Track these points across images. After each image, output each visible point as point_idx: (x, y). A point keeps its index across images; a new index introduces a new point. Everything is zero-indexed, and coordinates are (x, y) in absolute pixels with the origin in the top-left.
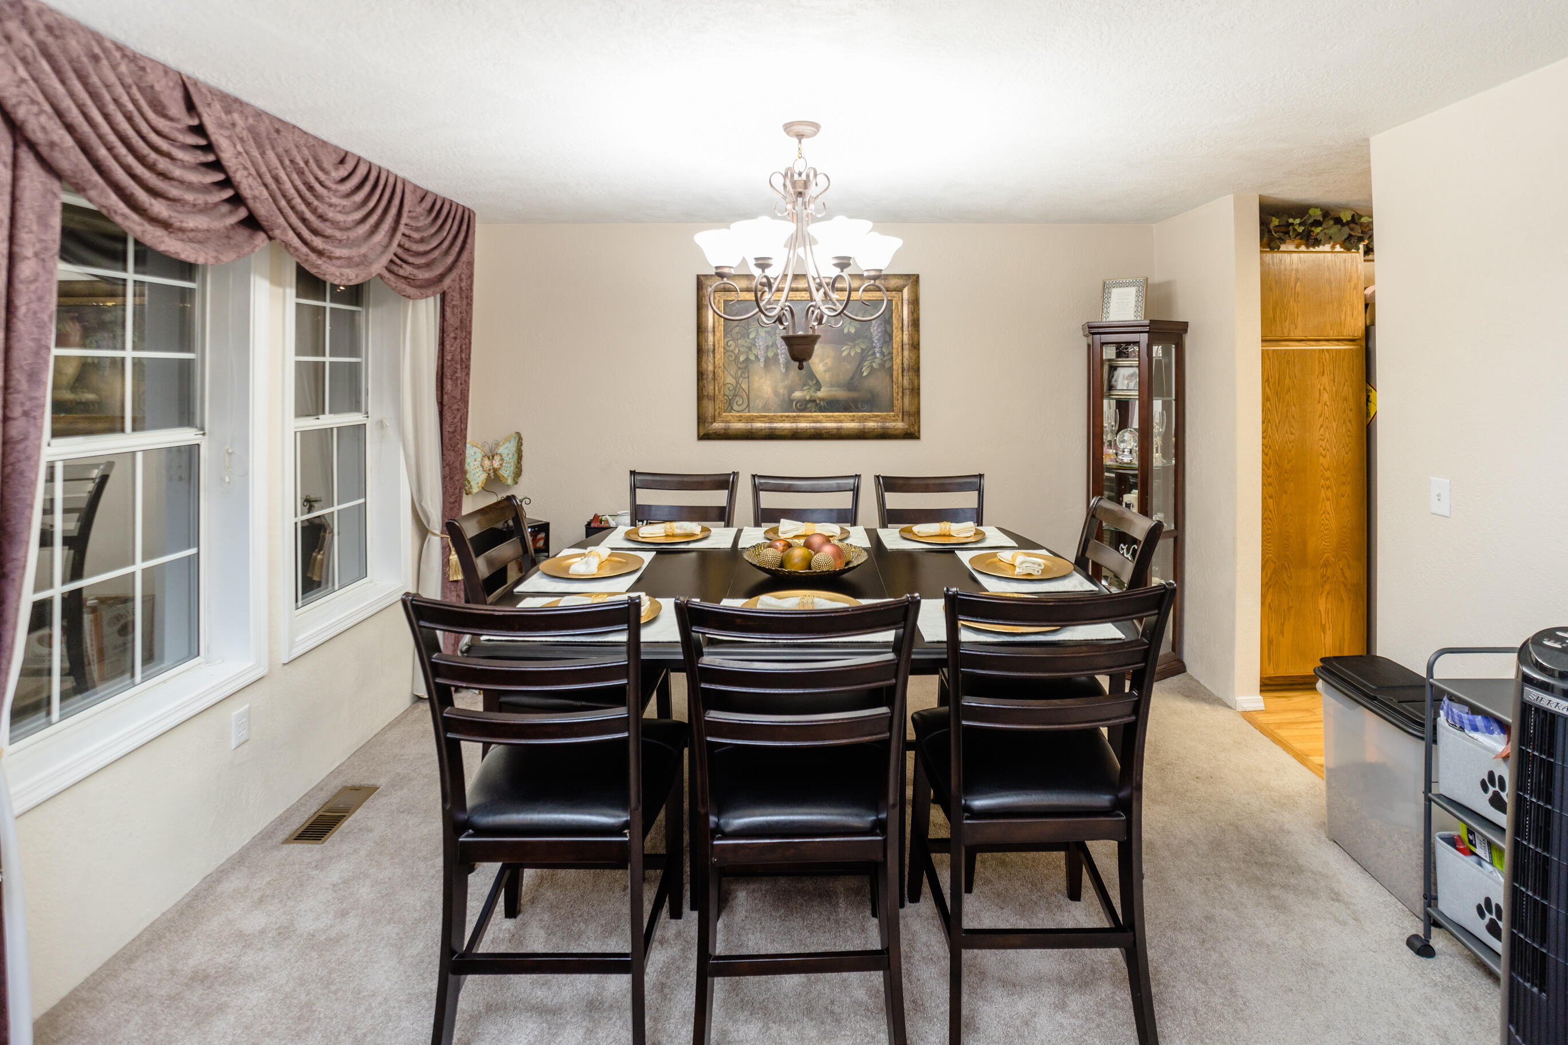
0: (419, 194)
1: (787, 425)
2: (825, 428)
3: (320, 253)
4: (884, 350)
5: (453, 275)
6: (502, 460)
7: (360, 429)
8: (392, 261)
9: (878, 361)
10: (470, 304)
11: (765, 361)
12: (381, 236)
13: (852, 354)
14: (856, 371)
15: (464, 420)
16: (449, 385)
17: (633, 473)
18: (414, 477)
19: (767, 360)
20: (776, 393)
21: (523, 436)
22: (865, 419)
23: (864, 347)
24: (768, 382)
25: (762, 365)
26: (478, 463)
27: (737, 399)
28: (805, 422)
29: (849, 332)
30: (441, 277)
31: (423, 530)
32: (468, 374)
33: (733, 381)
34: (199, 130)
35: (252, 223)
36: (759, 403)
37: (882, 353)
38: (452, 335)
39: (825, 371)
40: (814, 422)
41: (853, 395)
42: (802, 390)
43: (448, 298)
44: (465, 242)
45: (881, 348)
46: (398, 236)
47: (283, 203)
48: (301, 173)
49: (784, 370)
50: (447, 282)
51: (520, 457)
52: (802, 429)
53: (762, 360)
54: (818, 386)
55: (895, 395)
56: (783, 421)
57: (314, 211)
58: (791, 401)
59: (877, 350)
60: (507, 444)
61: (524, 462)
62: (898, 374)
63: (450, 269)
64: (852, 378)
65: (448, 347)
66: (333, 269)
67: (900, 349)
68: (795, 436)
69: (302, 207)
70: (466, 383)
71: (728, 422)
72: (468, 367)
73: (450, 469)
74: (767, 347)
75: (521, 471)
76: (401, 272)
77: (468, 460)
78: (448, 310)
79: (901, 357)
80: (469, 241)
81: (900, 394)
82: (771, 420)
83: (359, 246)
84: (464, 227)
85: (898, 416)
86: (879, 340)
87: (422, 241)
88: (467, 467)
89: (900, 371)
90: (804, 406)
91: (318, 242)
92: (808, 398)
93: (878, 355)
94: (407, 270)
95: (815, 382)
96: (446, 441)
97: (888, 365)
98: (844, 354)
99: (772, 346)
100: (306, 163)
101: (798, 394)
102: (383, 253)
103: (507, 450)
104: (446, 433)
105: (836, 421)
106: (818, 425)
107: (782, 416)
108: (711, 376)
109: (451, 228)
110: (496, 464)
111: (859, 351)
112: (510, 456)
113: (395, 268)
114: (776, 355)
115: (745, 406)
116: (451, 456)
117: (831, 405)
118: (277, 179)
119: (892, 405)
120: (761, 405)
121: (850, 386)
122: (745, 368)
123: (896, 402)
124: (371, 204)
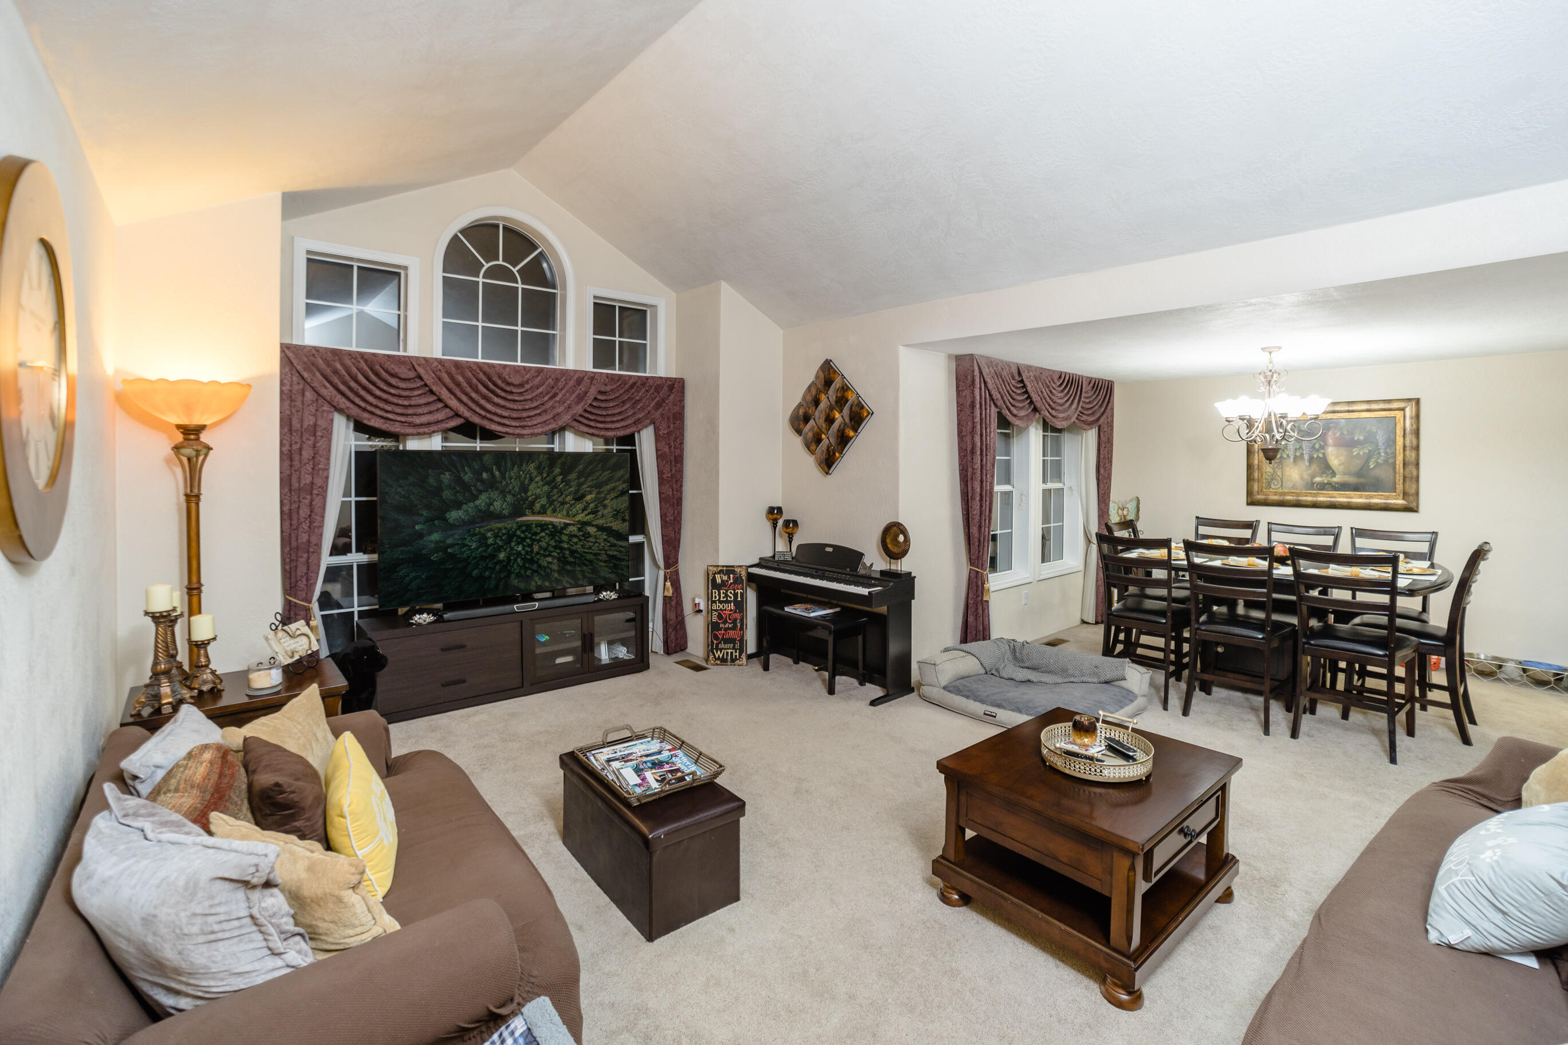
0: (1089, 380)
1: (1310, 499)
2: (1337, 502)
3: (1054, 417)
4: (1388, 451)
5: (1105, 416)
6: (1128, 511)
7: (1060, 491)
8: (1078, 415)
9: (1382, 458)
10: (1112, 430)
11: (1294, 458)
12: (1074, 405)
13: (1361, 453)
14: (1364, 465)
15: (1109, 488)
16: (1102, 471)
17: (1197, 518)
18: (1085, 515)
19: (1295, 457)
20: (1302, 478)
21: (1140, 499)
22: (1371, 497)
23: (1370, 448)
24: (1296, 472)
25: (1292, 460)
26: (1115, 511)
27: (1274, 481)
28: (1323, 497)
29: (1358, 439)
30: (1098, 419)
31: (1089, 541)
32: (1111, 465)
33: (1272, 471)
34: (1022, 381)
35: (1035, 410)
36: (1290, 484)
37: (1386, 453)
38: (1104, 446)
39: (1340, 465)
40: (1330, 497)
41: (1362, 480)
42: (1321, 477)
43: (1102, 428)
44: (1108, 402)
45: (1385, 449)
46: (1081, 403)
47: (1044, 401)
48: (1048, 387)
49: (1308, 464)
50: (1102, 420)
51: (1138, 510)
52: (1320, 501)
53: (1292, 457)
54: (1334, 474)
55: (1397, 481)
56: (1307, 496)
57: (1052, 401)
58: (1313, 484)
59: (1381, 451)
60: (1131, 503)
61: (1140, 513)
62: (1400, 467)
63: (1103, 414)
64: (1361, 469)
65: (1102, 451)
66: (1059, 423)
67: (1402, 450)
68: (1315, 505)
69: (1049, 401)
70: (1111, 469)
71: (1268, 495)
72: (1111, 462)
73: (1102, 513)
74: (1296, 449)
75: (1139, 518)
76: (1082, 419)
77: (1110, 509)
78: (1102, 434)
79: (1402, 456)
80: (1112, 398)
81: (1402, 481)
82: (1298, 495)
83: (1067, 411)
84: (1109, 392)
85: (1399, 495)
86: (1383, 444)
87: (1090, 403)
88: (1110, 513)
89: (1401, 465)
90: (1322, 487)
91: (1054, 413)
92: (1326, 482)
93: (1383, 454)
94: (1084, 418)
95: (1331, 472)
96: (1100, 498)
97: (1391, 461)
98: (1355, 454)
99: (1299, 449)
100: (1050, 382)
101: (1318, 479)
102: (1075, 412)
103: (1132, 506)
104: (1100, 494)
105: (1347, 497)
106: (1333, 499)
107: (1306, 493)
108: (1256, 467)
109: (1103, 393)
110: (1125, 513)
111: (1367, 451)
112: (1133, 509)
113: (1079, 417)
114: (1302, 454)
115: (1279, 486)
116: (1103, 506)
117: (1343, 487)
118: (1042, 392)
119: (1395, 488)
120: (1290, 486)
121: (1359, 474)
122: (1280, 462)
123: (1397, 486)
124: (1071, 392)
